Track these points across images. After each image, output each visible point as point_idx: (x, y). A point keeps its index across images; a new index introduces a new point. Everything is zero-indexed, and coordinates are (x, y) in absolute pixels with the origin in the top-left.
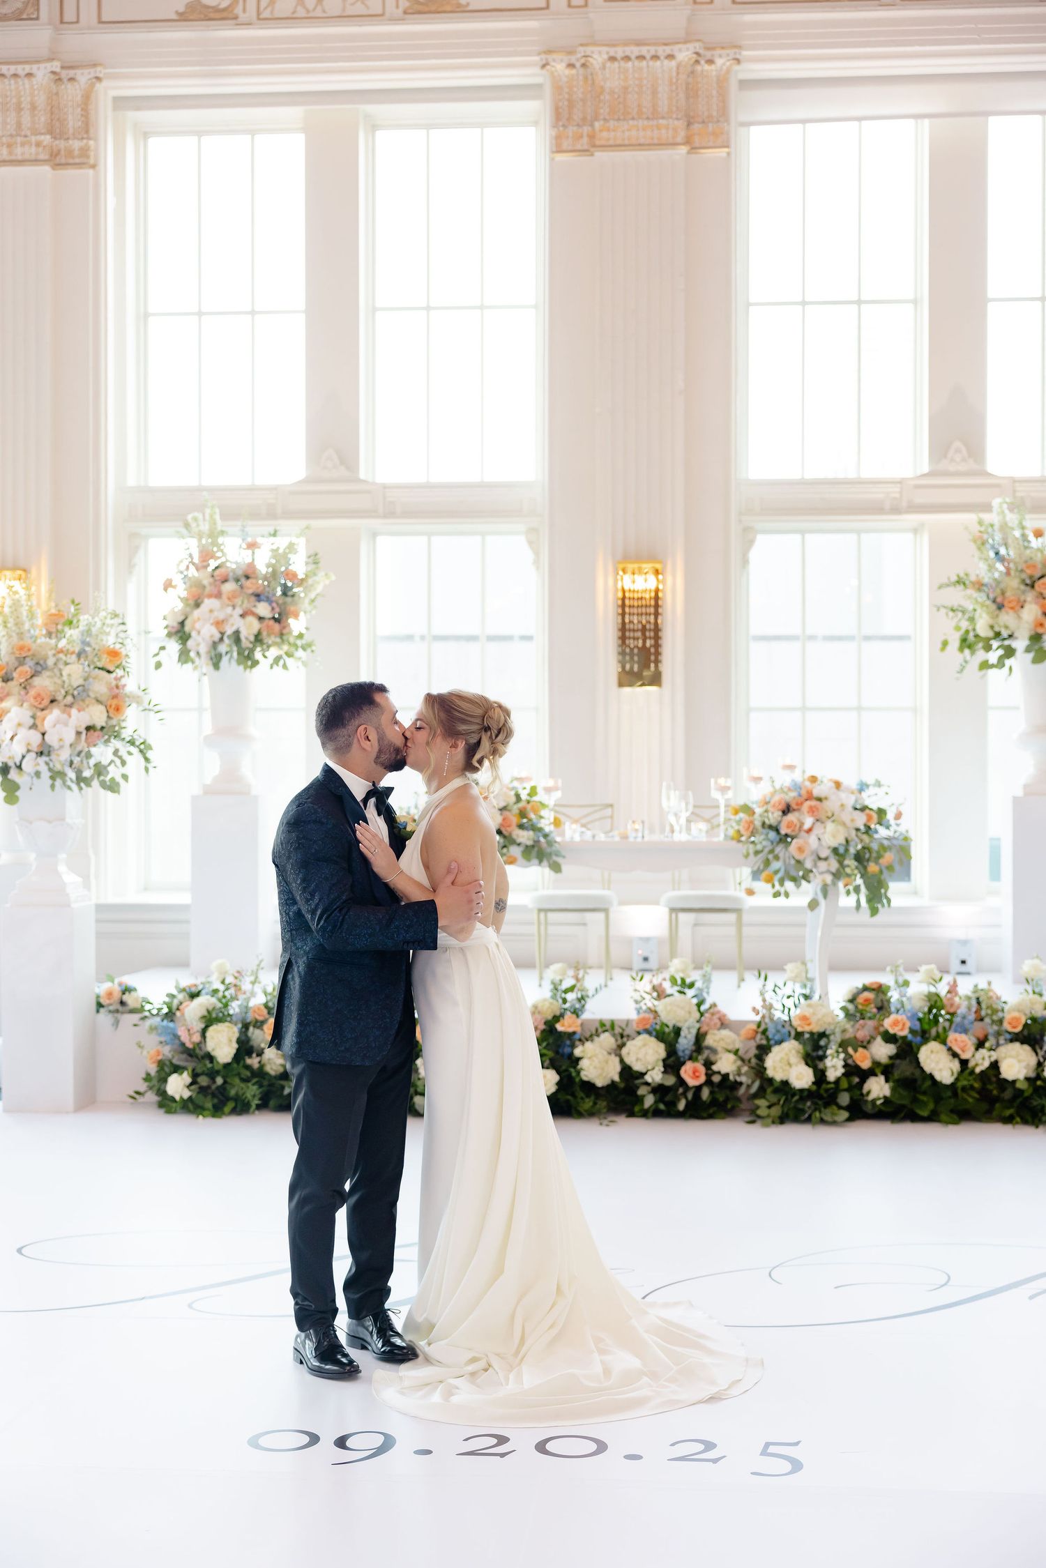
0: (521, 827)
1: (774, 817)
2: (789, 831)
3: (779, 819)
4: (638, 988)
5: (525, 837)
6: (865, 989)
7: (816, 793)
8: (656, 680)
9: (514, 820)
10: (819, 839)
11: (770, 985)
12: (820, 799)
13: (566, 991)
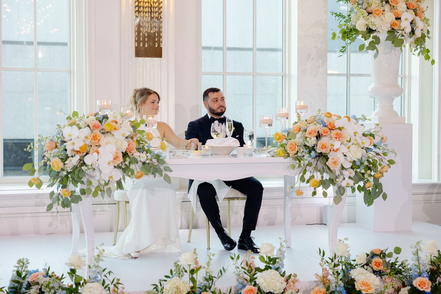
0: (138, 150)
1: (311, 142)
2: (324, 151)
3: (315, 142)
4: (237, 265)
5: (143, 157)
6: (374, 255)
7: (337, 124)
8: (157, 53)
9: (135, 145)
10: (345, 156)
11: (326, 258)
12: (340, 129)
13: (192, 272)
